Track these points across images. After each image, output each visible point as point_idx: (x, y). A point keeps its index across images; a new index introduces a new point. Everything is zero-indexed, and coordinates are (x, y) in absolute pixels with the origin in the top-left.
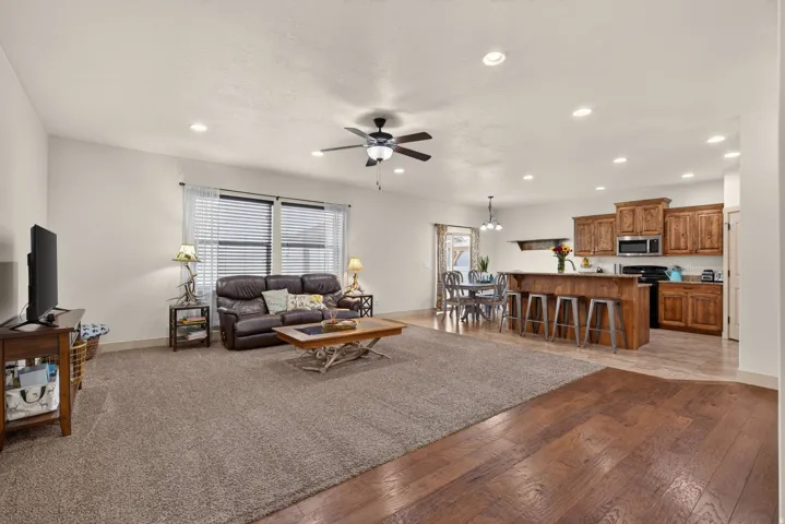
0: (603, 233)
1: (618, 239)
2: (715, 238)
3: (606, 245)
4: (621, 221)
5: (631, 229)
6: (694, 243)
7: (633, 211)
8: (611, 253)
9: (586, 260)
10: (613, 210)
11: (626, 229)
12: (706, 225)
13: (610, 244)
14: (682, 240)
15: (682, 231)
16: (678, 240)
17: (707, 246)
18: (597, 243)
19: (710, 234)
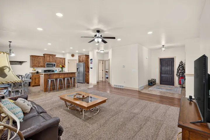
0: (41, 61)
1: (46, 63)
3: (41, 64)
4: (47, 58)
5: (49, 61)
7: (50, 56)
8: (42, 66)
9: (34, 69)
11: (48, 61)
13: (43, 64)
15: (58, 62)
16: (58, 64)
18: (39, 64)
19: (63, 63)
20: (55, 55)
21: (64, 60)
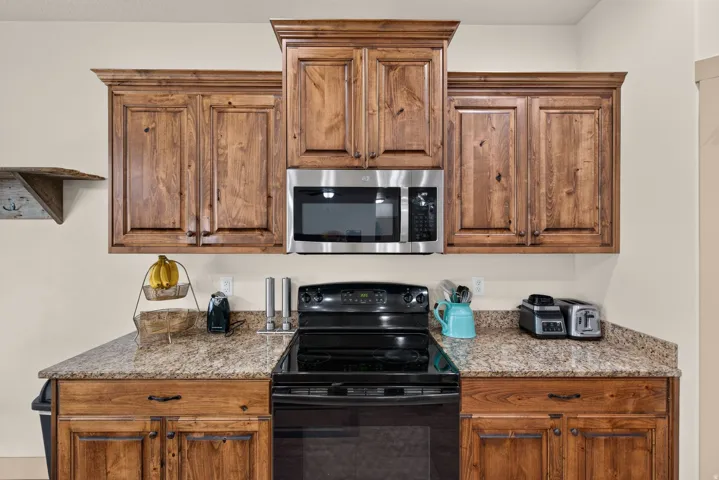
0: (232, 152)
1: (293, 179)
2: (586, 191)
3: (238, 205)
4: (303, 98)
5: (333, 142)
6: (530, 208)
7: (348, 62)
8: (259, 236)
9: (167, 267)
10: (267, 55)
11: (321, 140)
12: (563, 147)
13: (260, 202)
14: (497, 196)
15: (495, 164)
16: (483, 198)
17: (566, 219)
18: (206, 194)
19: (573, 178)
20: (445, 30)
21: (586, 123)
